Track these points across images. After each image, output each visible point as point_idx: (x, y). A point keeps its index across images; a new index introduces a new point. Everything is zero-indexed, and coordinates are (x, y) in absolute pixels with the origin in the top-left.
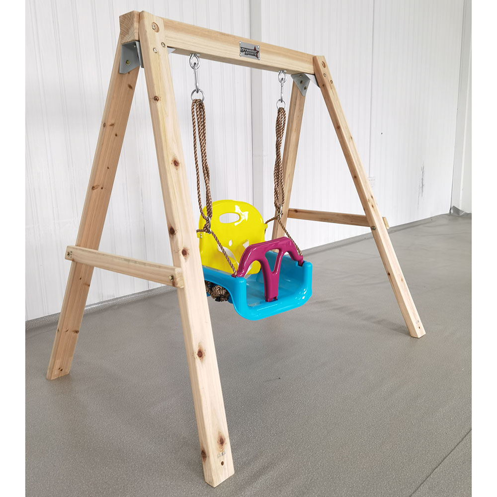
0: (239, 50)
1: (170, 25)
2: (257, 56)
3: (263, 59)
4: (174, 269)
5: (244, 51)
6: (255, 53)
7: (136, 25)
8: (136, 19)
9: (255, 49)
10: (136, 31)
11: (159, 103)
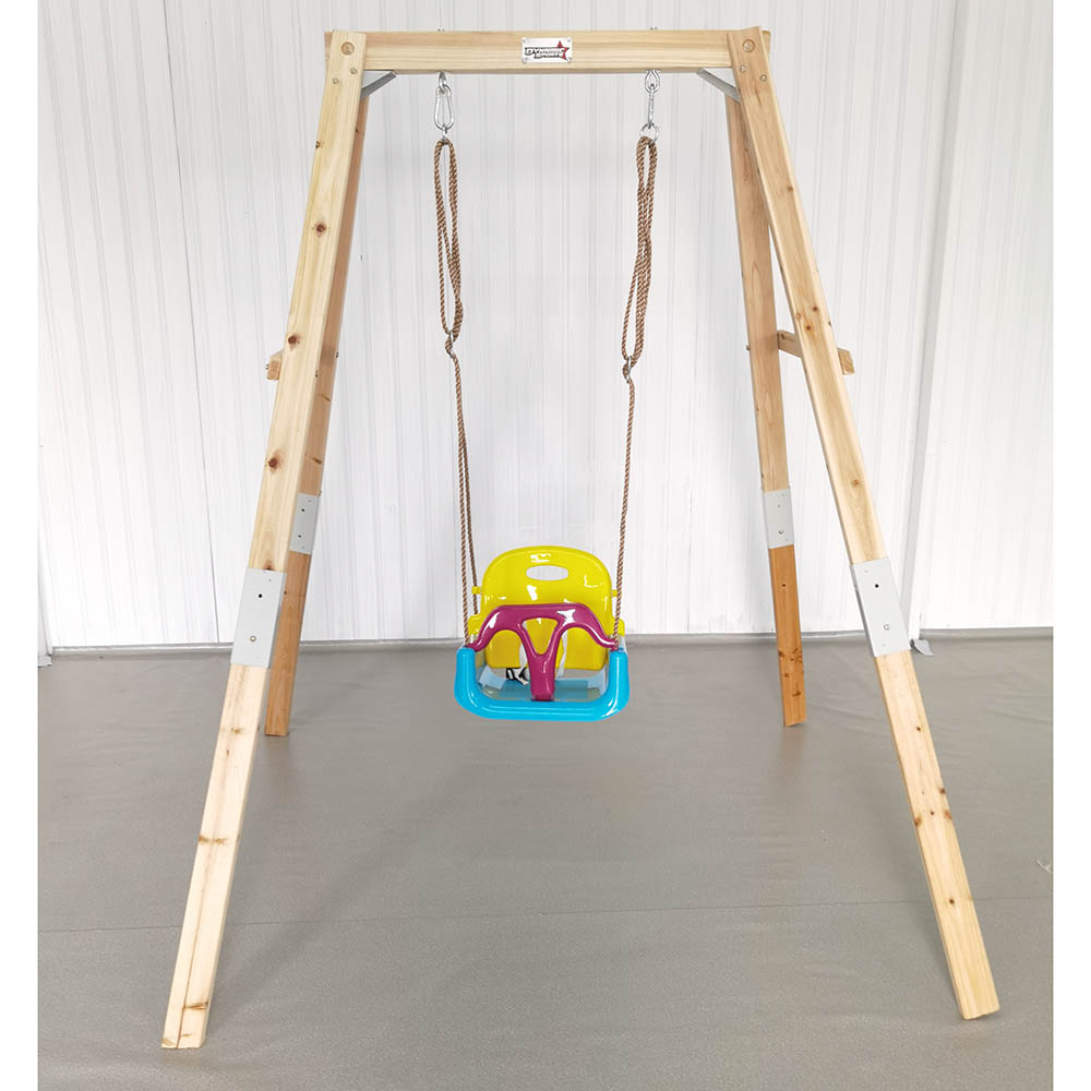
0: (521, 52)
1: (381, 40)
2: (564, 57)
3: (580, 58)
5: (534, 52)
6: (559, 52)
9: (560, 46)
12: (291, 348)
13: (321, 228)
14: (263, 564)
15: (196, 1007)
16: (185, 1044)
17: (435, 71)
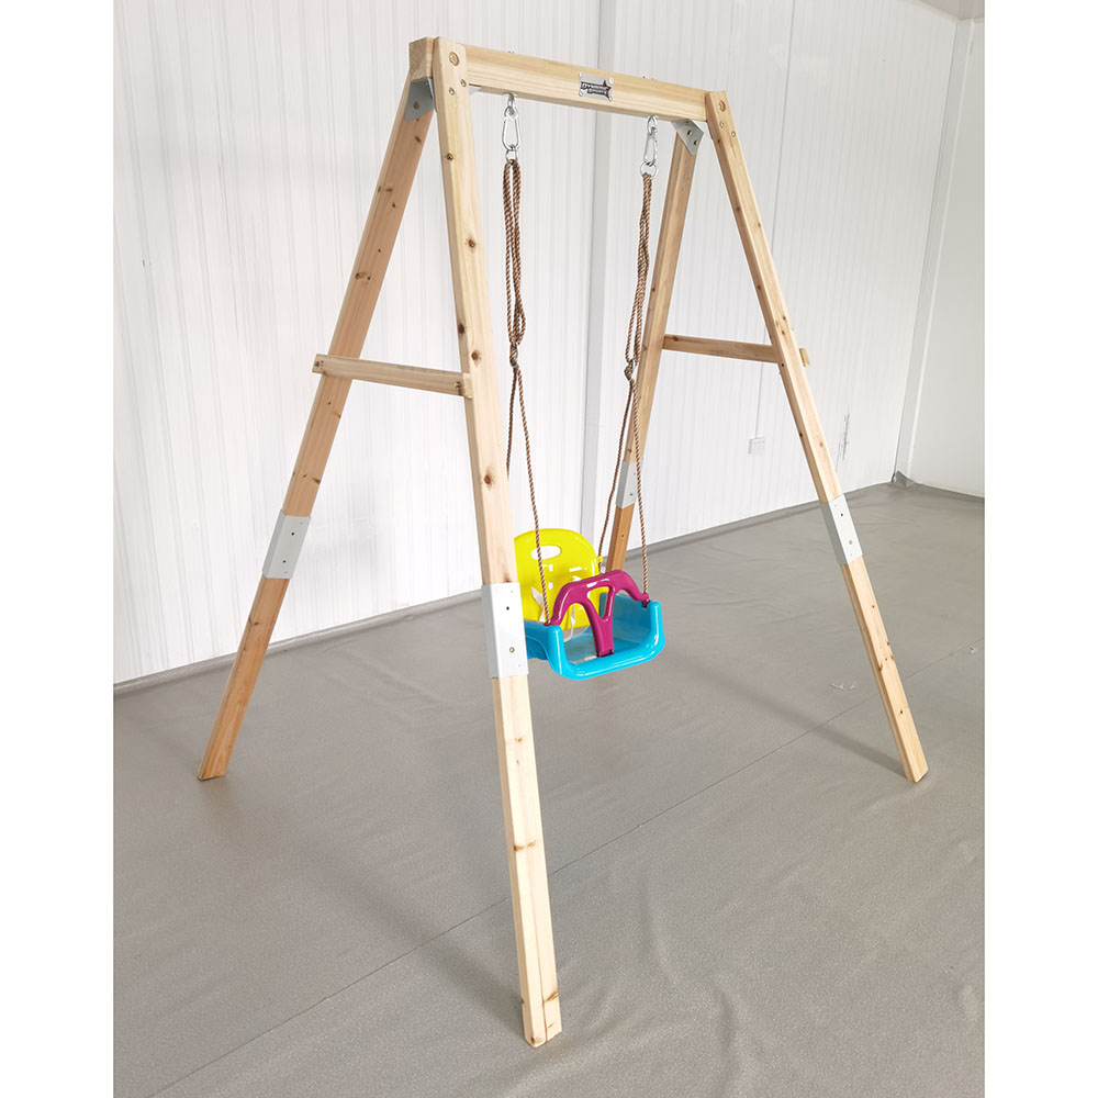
0: (579, 85)
1: (475, 55)
2: (607, 95)
3: (618, 98)
4: (461, 375)
5: (586, 87)
6: (605, 90)
7: (429, 57)
8: (429, 49)
9: (605, 85)
10: (429, 65)
11: (453, 163)
12: (476, 364)
13: (471, 244)
14: (502, 578)
15: (552, 997)
16: (552, 1034)
17: (505, 92)
